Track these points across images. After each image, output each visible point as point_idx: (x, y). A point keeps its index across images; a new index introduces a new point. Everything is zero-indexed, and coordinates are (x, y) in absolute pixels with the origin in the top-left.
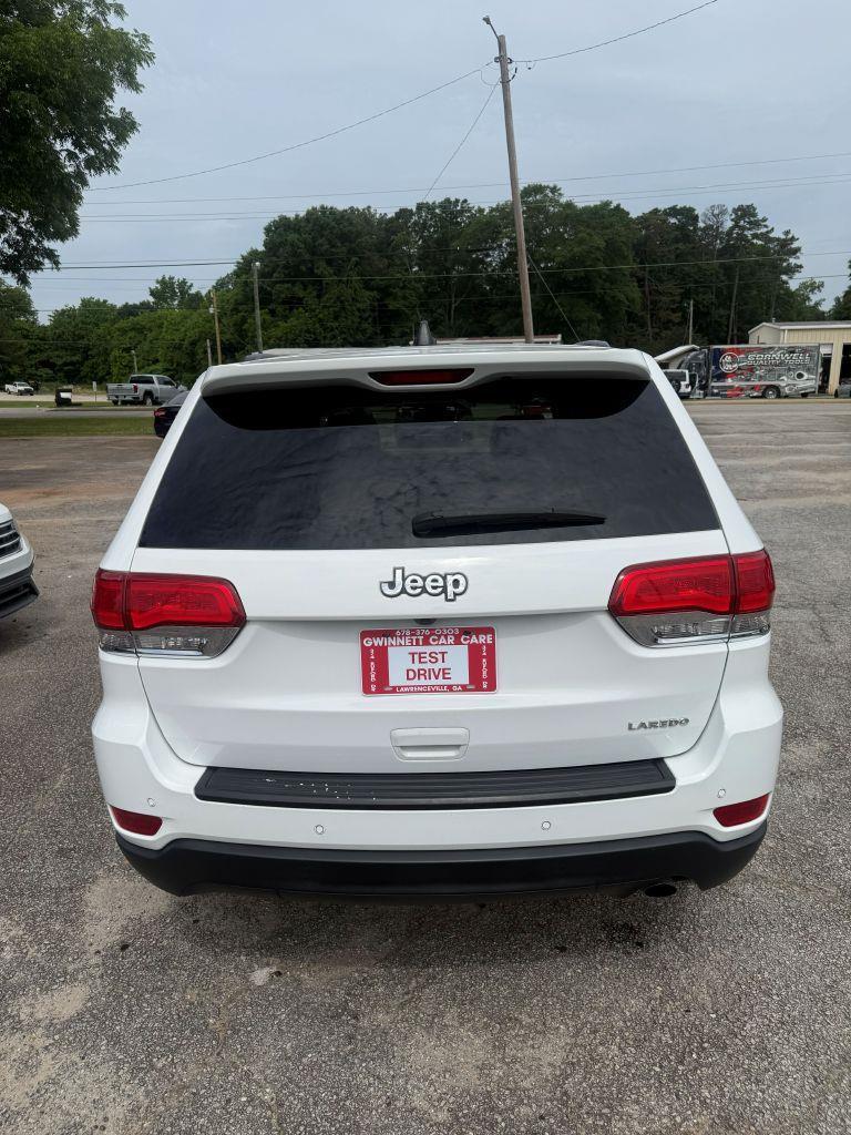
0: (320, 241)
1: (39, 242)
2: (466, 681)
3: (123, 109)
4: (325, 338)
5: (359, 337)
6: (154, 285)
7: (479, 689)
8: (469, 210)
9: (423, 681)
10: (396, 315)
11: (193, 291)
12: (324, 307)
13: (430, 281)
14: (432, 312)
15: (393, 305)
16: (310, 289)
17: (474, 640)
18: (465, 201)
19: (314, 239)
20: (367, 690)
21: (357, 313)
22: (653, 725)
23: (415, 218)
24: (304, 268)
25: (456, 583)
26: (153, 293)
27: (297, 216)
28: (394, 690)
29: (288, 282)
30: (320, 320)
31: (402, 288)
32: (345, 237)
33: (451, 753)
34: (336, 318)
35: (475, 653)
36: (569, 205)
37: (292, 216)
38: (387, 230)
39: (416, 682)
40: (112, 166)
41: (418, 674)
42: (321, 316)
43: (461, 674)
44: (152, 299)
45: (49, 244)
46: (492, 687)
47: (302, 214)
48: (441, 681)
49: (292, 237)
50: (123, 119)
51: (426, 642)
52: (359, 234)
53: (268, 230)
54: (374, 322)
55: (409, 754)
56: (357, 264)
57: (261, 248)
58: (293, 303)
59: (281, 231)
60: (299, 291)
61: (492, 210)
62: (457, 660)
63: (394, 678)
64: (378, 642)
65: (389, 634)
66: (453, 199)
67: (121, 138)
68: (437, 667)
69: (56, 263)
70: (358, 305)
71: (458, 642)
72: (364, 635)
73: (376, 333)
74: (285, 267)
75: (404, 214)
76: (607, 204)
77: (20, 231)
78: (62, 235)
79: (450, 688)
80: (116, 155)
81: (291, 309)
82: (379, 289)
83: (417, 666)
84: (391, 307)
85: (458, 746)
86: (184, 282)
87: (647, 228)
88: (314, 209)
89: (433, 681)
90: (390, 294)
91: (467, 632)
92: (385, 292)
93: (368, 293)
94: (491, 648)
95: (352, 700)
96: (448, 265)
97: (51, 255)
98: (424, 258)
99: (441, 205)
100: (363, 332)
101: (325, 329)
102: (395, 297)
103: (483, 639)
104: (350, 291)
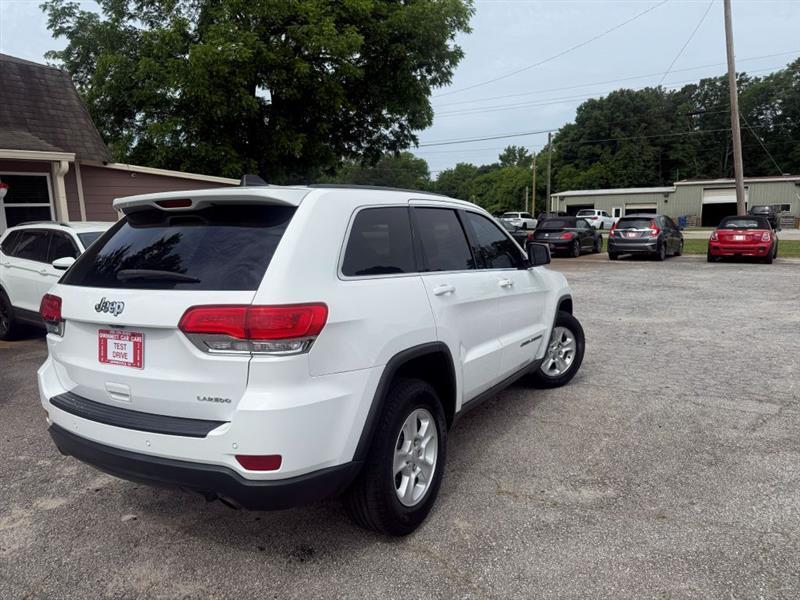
0: (618, 114)
1: (409, 131)
2: (132, 361)
3: (456, 46)
4: (615, 182)
5: (643, 180)
6: (503, 152)
7: (136, 366)
8: (747, 80)
10: (678, 163)
11: (527, 155)
12: (616, 160)
13: (708, 137)
14: (707, 159)
15: (673, 156)
16: (607, 148)
17: (135, 339)
18: (744, 74)
19: (612, 113)
20: (100, 360)
21: (643, 164)
22: (210, 399)
23: (698, 91)
24: (603, 134)
25: (119, 307)
26: (501, 158)
27: (601, 98)
28: (109, 362)
29: (591, 144)
30: (612, 170)
31: (682, 143)
32: (636, 110)
33: (127, 399)
34: (625, 167)
35: (135, 344)
37: (597, 98)
38: (674, 101)
39: (116, 359)
40: (448, 81)
41: (118, 354)
42: (613, 166)
43: (130, 359)
44: (500, 162)
45: (414, 132)
46: (141, 366)
47: (605, 96)
48: (124, 360)
49: (597, 113)
50: (455, 52)
51: (120, 339)
52: (648, 107)
53: (579, 110)
54: (657, 168)
55: (113, 396)
56: (646, 128)
57: (573, 122)
58: (593, 158)
59: (589, 110)
60: (597, 149)
61: (767, 79)
62: (129, 347)
63: (110, 356)
64: (104, 336)
65: (108, 332)
67: (454, 63)
68: (123, 352)
69: (417, 144)
70: (644, 157)
71: (130, 340)
72: (101, 331)
73: (658, 178)
74: (589, 134)
75: (689, 89)
77: (401, 126)
78: (421, 127)
79: (127, 363)
80: (450, 74)
81: (590, 164)
82: (662, 145)
83: (116, 350)
84: (671, 158)
85: (127, 395)
86: (522, 149)
88: (615, 92)
89: (121, 359)
90: (671, 148)
91: (134, 335)
92: (667, 147)
93: (652, 148)
94: (141, 344)
95: (94, 364)
97: (414, 138)
99: (721, 78)
100: (647, 176)
101: (616, 176)
102: (676, 150)
103: (138, 339)
104: (637, 148)
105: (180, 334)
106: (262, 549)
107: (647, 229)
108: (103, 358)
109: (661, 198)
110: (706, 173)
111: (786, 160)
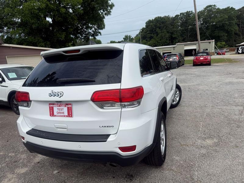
0: (157, 24)
1: (98, 31)
2: (67, 115)
3: (112, 3)
4: (158, 45)
5: (166, 44)
6: (124, 37)
7: (69, 116)
8: (193, 13)
9: (60, 114)
10: (175, 38)
11: (131, 37)
12: (158, 38)
13: (183, 30)
14: (183, 37)
15: (174, 36)
16: (155, 34)
17: (68, 106)
18: (192, 11)
19: (156, 24)
20: (50, 116)
21: (165, 39)
22: (105, 127)
23: (179, 16)
24: (154, 30)
25: (61, 94)
26: (124, 39)
27: (152, 19)
28: (55, 116)
29: (150, 33)
30: (157, 41)
31: (176, 32)
32: (163, 23)
33: (66, 130)
34: (161, 40)
35: (68, 108)
36: (218, 9)
37: (151, 20)
38: (173, 20)
39: (58, 114)
40: (110, 14)
41: (59, 113)
42: (157, 40)
43: (66, 114)
44: (123, 40)
45: (100, 31)
46: (72, 116)
47: (154, 19)
48: (63, 115)
49: (151, 24)
50: (112, 5)
51: (60, 106)
52: (166, 22)
53: (146, 23)
54: (170, 40)
55: (58, 129)
56: (166, 28)
57: (145, 27)
58: (151, 38)
59: (149, 23)
60: (152, 35)
61: (198, 12)
62: (65, 110)
63: (55, 113)
64: (52, 106)
65: (54, 104)
66: (189, 11)
67: (111, 8)
68: (62, 111)
69: (101, 34)
70: (166, 37)
71: (65, 106)
72: (50, 104)
73: (170, 43)
74: (150, 30)
75: (177, 16)
76: (229, 7)
77: (95, 29)
78: (102, 29)
79: (64, 116)
80: (111, 12)
81: (150, 40)
82: (171, 33)
83: (58, 111)
84: (173, 37)
85: (66, 128)
86: (130, 36)
88: (156, 17)
89: (61, 114)
90: (173, 34)
91: (67, 104)
92: (172, 33)
93: (168, 34)
94: (71, 108)
95: (48, 117)
96: (187, 26)
97: (100, 33)
98: (182, 25)
99: (186, 13)
100: (167, 43)
101: (158, 43)
102: (174, 34)
103: (70, 106)
104: (164, 34)
105: (91, 103)
106: (114, 178)
107: (175, 58)
108: (52, 114)
109: (173, 49)
110: (183, 41)
111: (205, 36)
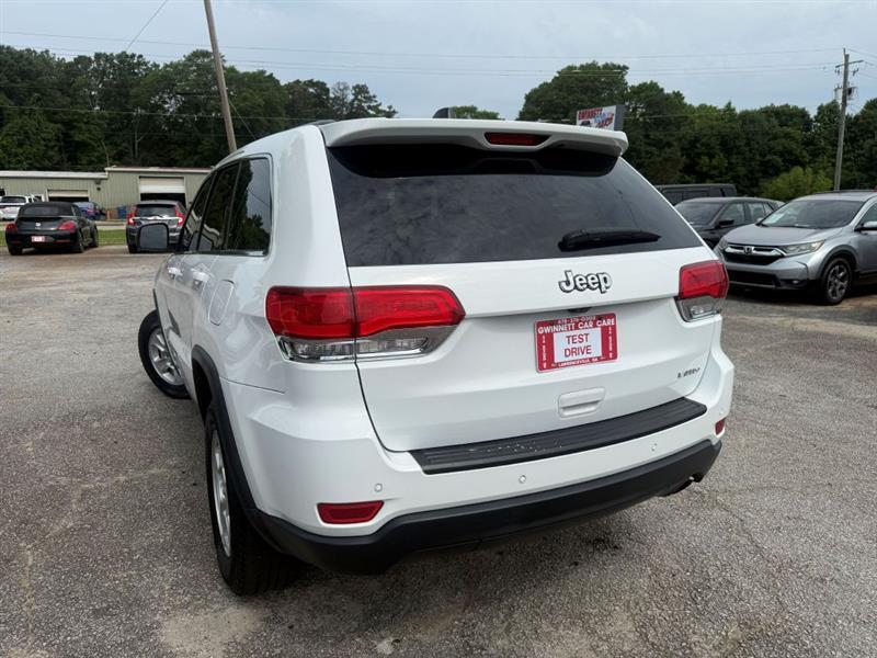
2: (600, 354)
4: (9, 162)
5: (46, 163)
7: (607, 358)
8: (145, 64)
9: (575, 357)
10: (83, 146)
12: (7, 135)
13: (112, 120)
14: (117, 145)
15: (78, 137)
17: (604, 323)
18: (141, 56)
20: (541, 368)
21: (42, 142)
23: (94, 65)
25: (605, 280)
28: (558, 366)
31: (87, 123)
32: (24, 75)
33: (593, 408)
34: (20, 145)
35: (605, 331)
36: (233, 70)
38: (67, 73)
39: (570, 358)
41: (572, 352)
43: (597, 351)
46: (615, 357)
48: (585, 356)
51: (577, 328)
52: (39, 74)
54: (60, 150)
55: (567, 413)
56: (39, 99)
61: (166, 66)
62: (594, 337)
63: (559, 357)
64: (547, 330)
65: (552, 323)
66: (129, 53)
68: (585, 344)
70: (43, 135)
71: (595, 326)
72: (540, 324)
73: (64, 161)
75: (81, 60)
76: (263, 72)
79: (591, 359)
82: (63, 123)
83: (571, 346)
84: (76, 139)
85: (595, 403)
87: (293, 94)
89: (581, 356)
90: (74, 127)
91: (600, 318)
92: (69, 125)
93: (52, 125)
94: (614, 327)
95: (531, 377)
96: (130, 107)
98: (105, 98)
99: (119, 56)
100: (50, 159)
101: (9, 155)
102: (80, 129)
103: (610, 322)
104: (33, 122)
108: (546, 360)
110: (119, 159)
111: (196, 153)
